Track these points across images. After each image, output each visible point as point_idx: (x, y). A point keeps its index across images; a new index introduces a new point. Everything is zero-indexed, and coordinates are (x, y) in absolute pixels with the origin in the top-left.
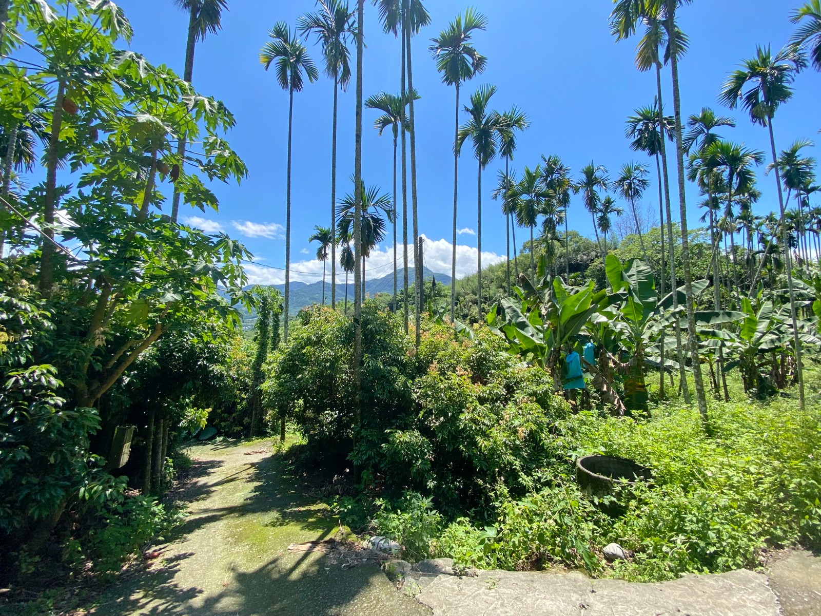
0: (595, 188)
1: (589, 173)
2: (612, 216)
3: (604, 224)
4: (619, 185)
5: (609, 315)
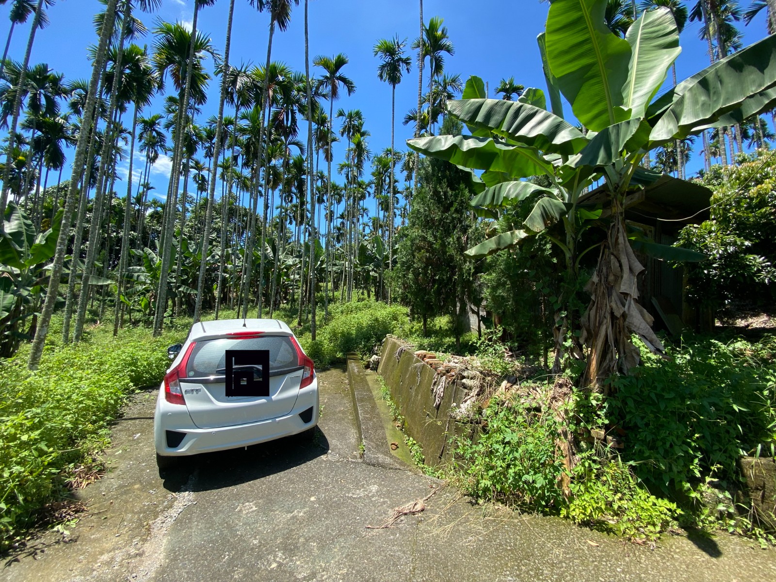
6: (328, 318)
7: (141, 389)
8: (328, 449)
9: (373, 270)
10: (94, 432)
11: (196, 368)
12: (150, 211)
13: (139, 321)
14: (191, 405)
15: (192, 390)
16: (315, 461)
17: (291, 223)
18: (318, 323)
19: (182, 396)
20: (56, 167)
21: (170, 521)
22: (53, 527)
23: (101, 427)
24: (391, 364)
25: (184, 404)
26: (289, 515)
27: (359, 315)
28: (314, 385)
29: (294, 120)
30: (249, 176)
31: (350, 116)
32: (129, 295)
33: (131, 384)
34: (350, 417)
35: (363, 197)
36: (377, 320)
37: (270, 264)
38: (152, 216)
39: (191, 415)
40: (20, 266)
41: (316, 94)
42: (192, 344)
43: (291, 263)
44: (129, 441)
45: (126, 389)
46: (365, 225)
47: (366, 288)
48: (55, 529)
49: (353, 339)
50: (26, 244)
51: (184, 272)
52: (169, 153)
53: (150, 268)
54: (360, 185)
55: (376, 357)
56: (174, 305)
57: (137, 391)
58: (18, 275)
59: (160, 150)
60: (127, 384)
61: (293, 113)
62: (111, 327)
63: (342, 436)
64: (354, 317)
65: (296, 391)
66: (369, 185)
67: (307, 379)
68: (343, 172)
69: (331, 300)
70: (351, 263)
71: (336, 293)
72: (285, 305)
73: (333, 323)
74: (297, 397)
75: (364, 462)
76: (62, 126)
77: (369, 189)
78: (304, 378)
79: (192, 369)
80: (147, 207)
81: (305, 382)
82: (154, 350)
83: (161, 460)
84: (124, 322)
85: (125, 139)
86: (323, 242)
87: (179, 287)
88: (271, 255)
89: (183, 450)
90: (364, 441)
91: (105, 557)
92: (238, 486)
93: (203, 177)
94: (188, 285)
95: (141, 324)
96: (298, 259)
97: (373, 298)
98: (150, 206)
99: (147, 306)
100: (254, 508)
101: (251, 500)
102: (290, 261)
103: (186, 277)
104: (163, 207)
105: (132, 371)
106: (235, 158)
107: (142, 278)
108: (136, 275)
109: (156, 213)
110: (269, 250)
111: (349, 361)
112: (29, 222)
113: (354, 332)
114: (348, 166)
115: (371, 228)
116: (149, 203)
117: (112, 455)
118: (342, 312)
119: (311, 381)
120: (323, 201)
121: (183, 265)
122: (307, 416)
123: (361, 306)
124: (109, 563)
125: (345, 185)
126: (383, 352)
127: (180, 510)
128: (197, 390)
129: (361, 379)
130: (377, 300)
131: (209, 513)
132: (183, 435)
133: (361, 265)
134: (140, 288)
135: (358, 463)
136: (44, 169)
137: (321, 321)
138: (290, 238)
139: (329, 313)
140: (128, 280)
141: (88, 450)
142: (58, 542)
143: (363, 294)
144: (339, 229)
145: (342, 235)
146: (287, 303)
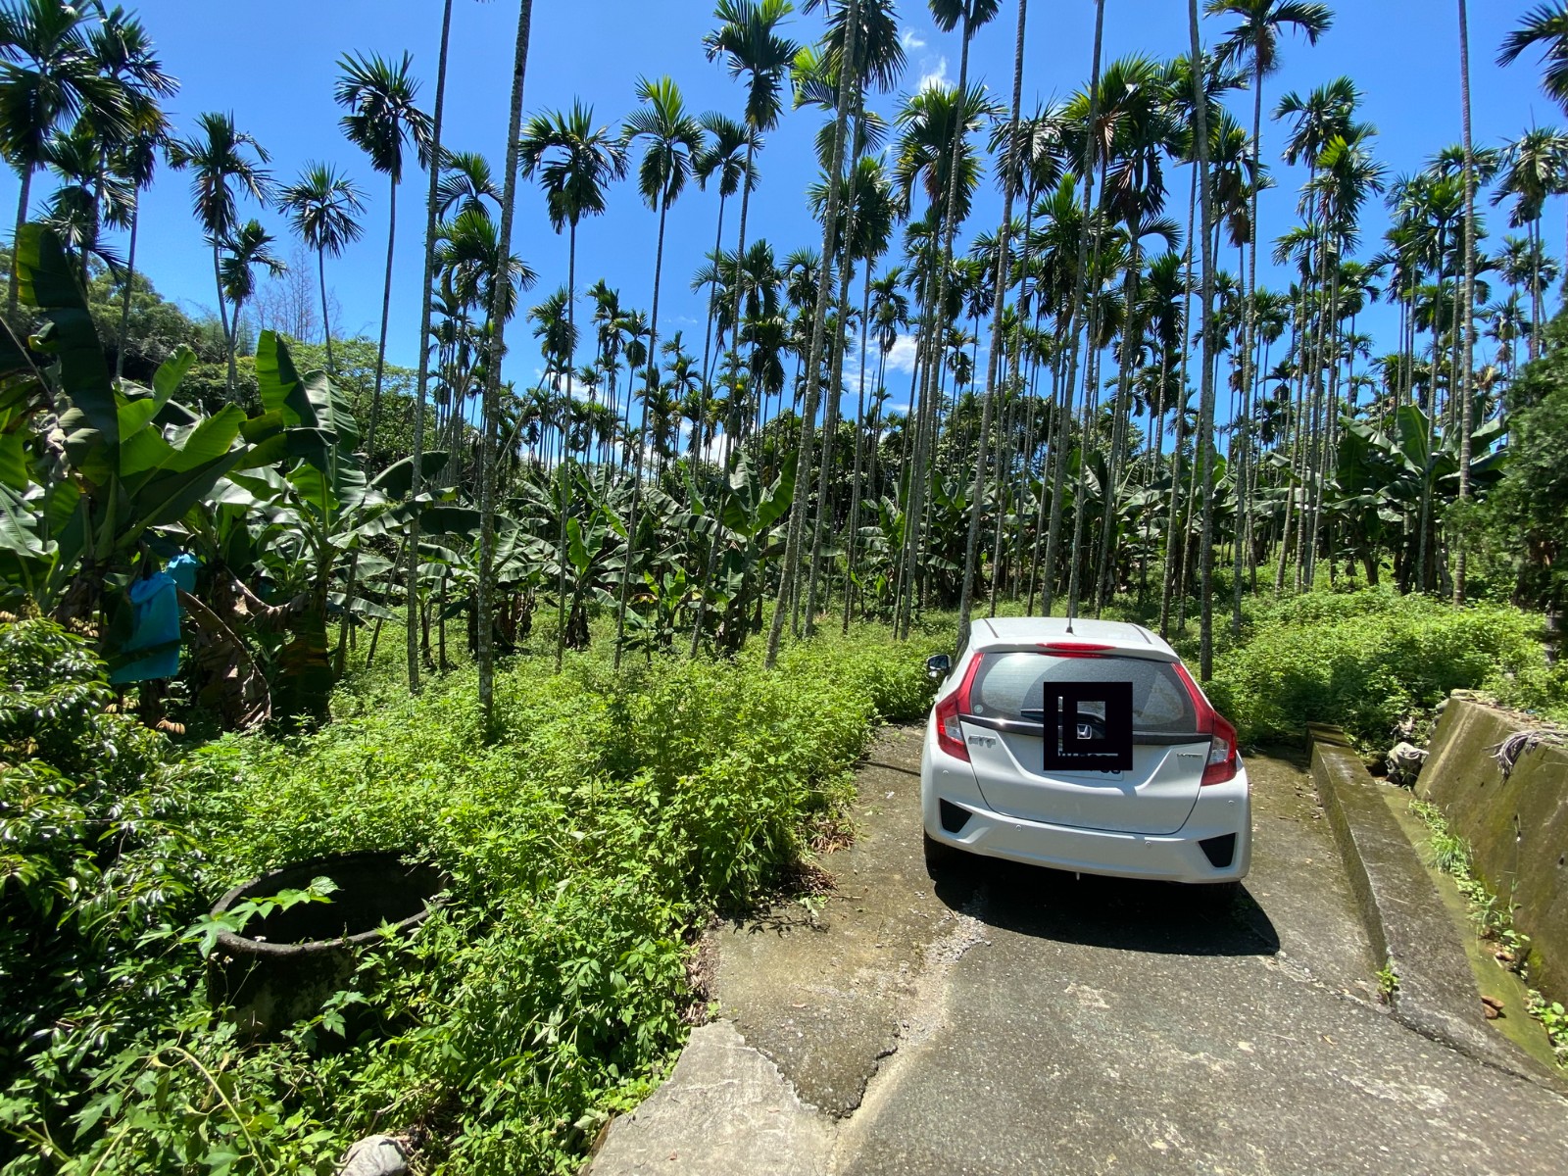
0: (228, 179)
1: (221, 134)
2: (258, 271)
3: (236, 282)
4: (296, 201)
5: (260, 489)
6: (1243, 628)
7: (889, 720)
8: (1278, 948)
9: (1389, 504)
10: (837, 773)
11: (986, 701)
12: (884, 435)
13: (874, 613)
14: (979, 765)
15: (981, 739)
16: (1243, 961)
17: (1139, 412)
18: (1216, 640)
19: (965, 747)
20: (775, 391)
21: (950, 958)
22: (798, 898)
23: (844, 768)
24: (1474, 777)
25: (969, 760)
26: (1187, 1058)
27: (1342, 627)
28: (1239, 784)
29: (1156, 177)
30: (1053, 332)
31: (1318, 104)
32: (859, 572)
33: (876, 710)
34: (1335, 888)
35: (1353, 307)
36: (1410, 645)
37: (1094, 507)
38: (888, 442)
39: (979, 783)
40: (746, 533)
41: (1214, 87)
42: (977, 656)
43: (1142, 502)
44: (880, 800)
45: (868, 717)
46: (1356, 383)
47: (1361, 555)
48: (802, 901)
49: (1324, 689)
50: (751, 502)
51: (936, 532)
52: (915, 328)
53: (890, 529)
54: (1344, 278)
55: (1411, 749)
56: (920, 591)
57: (884, 723)
58: (744, 545)
59: (898, 326)
60: (871, 709)
61: (1153, 160)
62: (839, 619)
63: (1318, 929)
64: (1326, 634)
65: (1190, 787)
66: (1375, 268)
67: (1220, 765)
68: (1290, 257)
69: (1251, 586)
70: (1313, 491)
71: (1259, 570)
72: (1124, 596)
73: (1257, 646)
74: (1194, 802)
75: (1394, 1016)
76: (780, 328)
77: (1373, 281)
78: (1212, 762)
79: (979, 701)
80: (880, 428)
81: (1214, 773)
82: (903, 661)
83: (930, 844)
84: (855, 613)
85: (852, 324)
86: (1222, 444)
87: (928, 558)
88: (1096, 487)
89: (967, 840)
90: (1392, 962)
91: (864, 973)
92: (1065, 945)
93: (964, 356)
94: (941, 554)
95: (877, 618)
96: (1157, 492)
97: (1388, 585)
98: (884, 427)
99: (884, 589)
100: (1102, 1004)
101: (1094, 983)
102: (1139, 498)
103: (938, 540)
104: (904, 424)
105: (876, 689)
106: (1025, 303)
107: (878, 544)
108: (869, 539)
109: (894, 435)
110: (1091, 478)
111: (1317, 745)
112: (755, 473)
113: (1327, 674)
114: (1311, 235)
115: (1379, 388)
116: (883, 422)
117: (861, 814)
118: (1286, 618)
119: (1230, 775)
120: (1225, 345)
121: (934, 520)
122: (1220, 850)
123: (1350, 605)
124: (871, 984)
125: (1294, 289)
126: (1437, 738)
127: (965, 946)
128: (989, 741)
129: (1367, 798)
130: (1404, 590)
131: (1014, 972)
132: (967, 815)
133: (1345, 492)
134: (875, 560)
135: (1377, 1014)
136: (763, 395)
137: (1223, 636)
138: (1135, 446)
139: (1245, 619)
140: (860, 547)
141: (832, 795)
142: (805, 923)
143: (1351, 571)
144: (1270, 407)
145: (1281, 420)
146: (1129, 591)
